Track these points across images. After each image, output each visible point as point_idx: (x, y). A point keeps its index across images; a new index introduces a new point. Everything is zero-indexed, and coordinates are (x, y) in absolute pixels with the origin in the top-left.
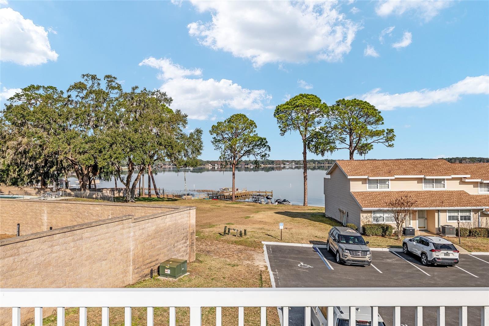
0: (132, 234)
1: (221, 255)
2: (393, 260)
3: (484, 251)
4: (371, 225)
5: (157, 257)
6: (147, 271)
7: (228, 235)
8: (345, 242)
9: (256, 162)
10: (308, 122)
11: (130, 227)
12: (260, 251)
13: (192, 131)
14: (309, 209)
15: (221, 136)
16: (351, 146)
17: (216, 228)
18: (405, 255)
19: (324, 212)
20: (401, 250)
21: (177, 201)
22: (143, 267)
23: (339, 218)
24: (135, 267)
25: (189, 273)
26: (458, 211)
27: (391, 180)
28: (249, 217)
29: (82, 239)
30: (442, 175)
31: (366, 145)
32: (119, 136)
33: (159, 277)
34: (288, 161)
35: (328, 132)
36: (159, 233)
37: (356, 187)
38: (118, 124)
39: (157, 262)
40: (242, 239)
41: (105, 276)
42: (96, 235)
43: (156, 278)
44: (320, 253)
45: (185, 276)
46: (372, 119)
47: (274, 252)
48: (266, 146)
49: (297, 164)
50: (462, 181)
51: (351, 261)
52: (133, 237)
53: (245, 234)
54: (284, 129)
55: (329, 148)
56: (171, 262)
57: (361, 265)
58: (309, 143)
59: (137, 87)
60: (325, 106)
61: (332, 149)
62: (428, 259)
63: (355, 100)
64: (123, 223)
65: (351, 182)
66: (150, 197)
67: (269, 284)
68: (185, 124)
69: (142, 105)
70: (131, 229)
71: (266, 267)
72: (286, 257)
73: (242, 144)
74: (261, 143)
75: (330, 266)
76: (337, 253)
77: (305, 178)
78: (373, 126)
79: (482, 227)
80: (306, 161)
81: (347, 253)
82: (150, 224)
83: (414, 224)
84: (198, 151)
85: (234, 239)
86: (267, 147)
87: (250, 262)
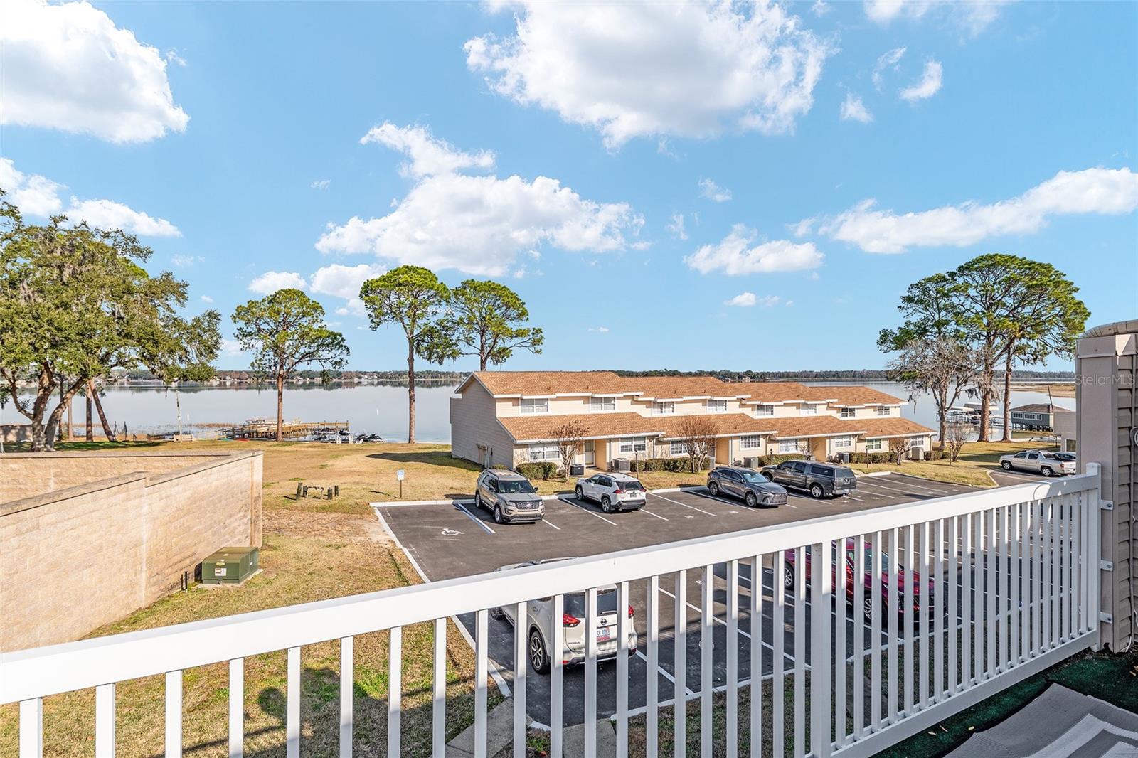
0: (146, 509)
1: (305, 533)
2: (567, 510)
3: (665, 487)
4: (529, 464)
5: (193, 550)
6: (175, 578)
7: (303, 498)
8: (504, 491)
9: (323, 374)
10: (415, 310)
11: (142, 496)
12: (372, 518)
13: (200, 313)
14: (420, 448)
15: (254, 326)
16: (482, 350)
17: (274, 487)
18: (581, 503)
19: (450, 450)
20: (573, 496)
21: (160, 447)
22: (167, 571)
23: (477, 457)
24: (152, 572)
25: (262, 570)
26: (631, 439)
27: (552, 400)
28: (327, 466)
29: (38, 528)
30: (613, 393)
31: (504, 350)
32: (22, 315)
33: (200, 586)
34: (365, 373)
35: (447, 329)
36: (198, 503)
37: (504, 411)
38: (14, 288)
39: (194, 558)
40: (332, 502)
41: (88, 599)
42: (70, 516)
43: (195, 588)
44: (467, 511)
45: (256, 576)
46: (513, 313)
47: (397, 518)
48: (342, 346)
49: (381, 378)
50: (635, 401)
51: (517, 517)
52: (148, 514)
53: (336, 494)
54: (377, 320)
55: (450, 352)
56: (226, 555)
57: (530, 521)
58: (418, 344)
59: (63, 218)
60: (444, 288)
61: (455, 355)
62: (612, 504)
63: (490, 283)
64: (127, 489)
65: (497, 404)
66: (89, 441)
67: (410, 568)
68: (182, 300)
69: (78, 254)
70: (143, 499)
71: (392, 542)
72: (418, 524)
73: (298, 341)
74: (334, 342)
75: (489, 528)
76: (495, 510)
77: (411, 398)
78: (515, 322)
79: (657, 458)
80: (413, 373)
81: (513, 507)
82: (180, 488)
83: (580, 459)
84: (211, 352)
85: (316, 503)
86: (343, 348)
87: (362, 539)
